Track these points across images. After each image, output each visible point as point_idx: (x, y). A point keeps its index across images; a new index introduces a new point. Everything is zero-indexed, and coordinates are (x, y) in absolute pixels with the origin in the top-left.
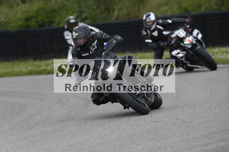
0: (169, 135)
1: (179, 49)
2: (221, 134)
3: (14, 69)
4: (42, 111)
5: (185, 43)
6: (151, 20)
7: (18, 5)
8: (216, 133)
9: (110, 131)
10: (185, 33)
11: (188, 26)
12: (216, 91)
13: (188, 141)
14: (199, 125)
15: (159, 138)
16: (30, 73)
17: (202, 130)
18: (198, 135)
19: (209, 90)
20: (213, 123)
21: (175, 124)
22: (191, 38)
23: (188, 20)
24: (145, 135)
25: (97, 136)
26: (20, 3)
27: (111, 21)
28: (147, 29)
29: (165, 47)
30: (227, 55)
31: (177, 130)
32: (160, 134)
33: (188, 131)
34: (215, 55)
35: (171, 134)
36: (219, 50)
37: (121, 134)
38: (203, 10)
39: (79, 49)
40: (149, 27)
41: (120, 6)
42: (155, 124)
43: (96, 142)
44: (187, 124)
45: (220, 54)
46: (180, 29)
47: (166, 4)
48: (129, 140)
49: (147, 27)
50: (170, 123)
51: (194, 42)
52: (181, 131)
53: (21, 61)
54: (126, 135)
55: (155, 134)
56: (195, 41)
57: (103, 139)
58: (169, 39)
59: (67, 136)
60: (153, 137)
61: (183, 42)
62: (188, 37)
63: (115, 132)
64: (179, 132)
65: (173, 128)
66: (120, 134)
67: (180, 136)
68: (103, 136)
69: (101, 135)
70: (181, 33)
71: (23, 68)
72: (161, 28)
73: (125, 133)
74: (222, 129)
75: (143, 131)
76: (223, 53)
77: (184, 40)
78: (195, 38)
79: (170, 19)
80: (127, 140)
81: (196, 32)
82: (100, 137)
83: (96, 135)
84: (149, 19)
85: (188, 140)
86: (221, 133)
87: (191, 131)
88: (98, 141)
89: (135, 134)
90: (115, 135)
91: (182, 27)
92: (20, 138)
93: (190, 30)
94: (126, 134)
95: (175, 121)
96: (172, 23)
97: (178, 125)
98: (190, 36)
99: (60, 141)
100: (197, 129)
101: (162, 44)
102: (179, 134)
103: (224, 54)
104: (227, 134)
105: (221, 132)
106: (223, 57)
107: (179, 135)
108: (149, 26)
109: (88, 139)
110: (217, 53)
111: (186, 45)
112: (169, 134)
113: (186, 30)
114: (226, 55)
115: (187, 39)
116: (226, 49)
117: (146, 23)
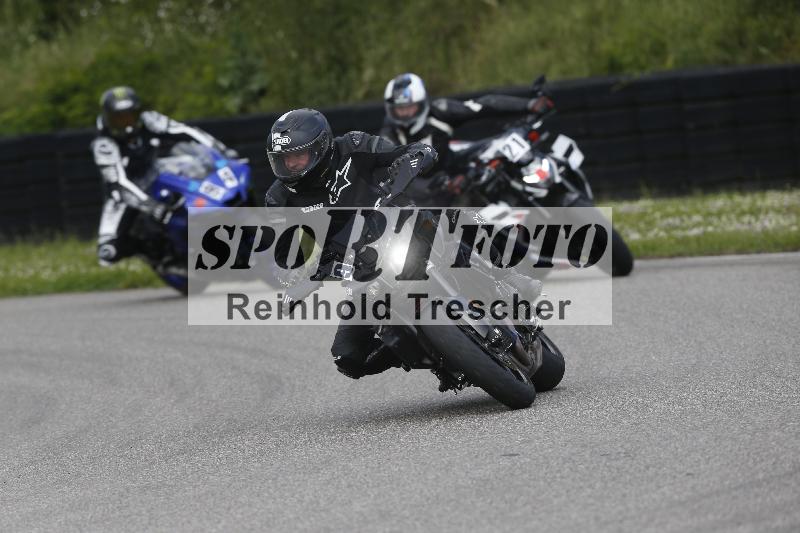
0: (556, 501)
1: (506, 201)
2: (735, 498)
3: (12, 272)
4: (111, 418)
5: (527, 179)
6: (411, 100)
7: (26, 45)
8: (718, 493)
9: (349, 486)
10: (527, 147)
11: (537, 125)
12: (718, 346)
13: (621, 521)
14: (658, 466)
15: (519, 513)
16: (68, 286)
17: (670, 484)
18: (654, 500)
19: (692, 343)
20: (709, 458)
21: (574, 461)
22: (545, 165)
23: (535, 104)
24: (472, 502)
25: (304, 504)
26: (32, 39)
27: (350, 103)
28: (398, 131)
29: (457, 191)
30: (757, 219)
31: (582, 484)
32: (522, 498)
33: (620, 485)
34: (715, 220)
35: (564, 498)
36: (729, 202)
37: (387, 497)
38: (670, 64)
39: (294, 191)
40: (406, 125)
41: (382, 50)
42: (506, 462)
43: (300, 525)
44: (619, 463)
45: (733, 216)
46: (510, 133)
47: (543, 44)
48: (417, 519)
49: (399, 122)
50: (557, 458)
51: (558, 179)
52: (598, 485)
53: (38, 243)
54: (404, 502)
55: (507, 496)
56: (561, 175)
57: (323, 514)
58: (473, 165)
59: (198, 504)
60: (497, 508)
61: (520, 177)
62: (537, 159)
63: (365, 492)
64: (589, 491)
65: (568, 476)
66: (384, 497)
67: (592, 504)
68: (323, 503)
69: (318, 503)
70: (513, 146)
71: (44, 268)
72: (443, 127)
73: (401, 494)
74: (741, 480)
75: (465, 488)
76: (743, 213)
77: (523, 170)
78: (560, 164)
79: (475, 98)
80: (407, 518)
81: (562, 144)
82: (314, 510)
83: (300, 501)
84: (405, 97)
85: (620, 517)
86: (734, 493)
87: (632, 485)
88: (308, 523)
89: (437, 497)
90: (365, 503)
91: (517, 127)
92: (35, 514)
93: (544, 136)
94: (403, 499)
95: (574, 451)
96: (481, 111)
97: (587, 465)
98: (543, 158)
99: (173, 522)
100: (652, 481)
101: (447, 182)
102: (590, 496)
103: (746, 219)
104: (757, 496)
105: (736, 489)
106: (744, 228)
107: (591, 501)
108: (405, 118)
109: (270, 516)
110: (719, 214)
111: (529, 189)
112: (556, 496)
113: (529, 136)
114: (753, 220)
115: (534, 167)
116: (755, 201)
117: (393, 109)
